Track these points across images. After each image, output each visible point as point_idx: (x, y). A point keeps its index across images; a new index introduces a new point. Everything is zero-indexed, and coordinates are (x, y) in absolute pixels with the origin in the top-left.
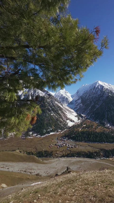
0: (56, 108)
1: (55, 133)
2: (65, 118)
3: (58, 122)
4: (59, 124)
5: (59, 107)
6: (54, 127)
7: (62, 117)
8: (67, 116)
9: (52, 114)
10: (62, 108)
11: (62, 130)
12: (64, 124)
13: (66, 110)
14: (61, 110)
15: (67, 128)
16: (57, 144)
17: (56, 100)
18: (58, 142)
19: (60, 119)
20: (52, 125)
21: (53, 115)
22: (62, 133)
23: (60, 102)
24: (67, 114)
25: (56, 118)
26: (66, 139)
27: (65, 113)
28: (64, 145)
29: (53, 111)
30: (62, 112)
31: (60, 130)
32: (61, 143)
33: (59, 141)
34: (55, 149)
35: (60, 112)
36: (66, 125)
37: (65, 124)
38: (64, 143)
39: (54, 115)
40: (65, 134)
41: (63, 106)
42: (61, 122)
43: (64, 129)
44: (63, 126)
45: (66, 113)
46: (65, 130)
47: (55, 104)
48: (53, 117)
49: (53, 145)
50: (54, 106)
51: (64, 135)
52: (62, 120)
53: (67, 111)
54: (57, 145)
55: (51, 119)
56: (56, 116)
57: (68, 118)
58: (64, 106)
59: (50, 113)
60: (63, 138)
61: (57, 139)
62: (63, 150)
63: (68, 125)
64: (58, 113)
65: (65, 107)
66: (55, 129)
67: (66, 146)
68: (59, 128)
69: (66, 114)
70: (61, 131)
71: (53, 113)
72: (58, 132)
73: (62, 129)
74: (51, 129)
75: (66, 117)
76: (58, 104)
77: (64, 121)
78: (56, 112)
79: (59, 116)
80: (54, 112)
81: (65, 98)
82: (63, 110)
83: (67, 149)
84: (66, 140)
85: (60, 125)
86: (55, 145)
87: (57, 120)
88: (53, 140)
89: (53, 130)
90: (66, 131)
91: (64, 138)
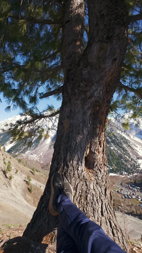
0: (117, 139)
1: (117, 175)
2: (134, 156)
3: (122, 159)
4: (123, 164)
5: (123, 138)
6: (116, 166)
7: (129, 154)
8: (138, 153)
9: (112, 148)
10: (129, 139)
11: (129, 173)
12: (132, 164)
13: (135, 144)
14: (127, 143)
15: (138, 171)
16: (121, 191)
17: (117, 128)
18: (122, 189)
19: (126, 156)
20: (112, 162)
21: (114, 150)
22: (129, 177)
23: (125, 132)
24: (139, 151)
25: (118, 154)
26: (137, 188)
27: (134, 147)
28: (134, 197)
29: (113, 143)
30: (129, 146)
31: (125, 173)
32: (127, 192)
33: (124, 189)
34: (118, 198)
35: (124, 145)
36: (137, 167)
37: (134, 166)
38: (133, 194)
39: (116, 149)
40: (135, 181)
41: (130, 137)
42: (126, 161)
43: (133, 173)
44: (132, 167)
45: (136, 148)
46: (134, 175)
47: (117, 133)
48: (113, 152)
49: (115, 191)
50: (115, 136)
51: (132, 181)
52: (129, 158)
53: (139, 145)
54: (121, 193)
55: (110, 154)
56: (119, 151)
57: (139, 155)
58: (132, 137)
59: (109, 146)
60: (131, 186)
61: (121, 184)
62: (132, 205)
63: (139, 167)
64: (121, 147)
65: (134, 139)
66: (117, 170)
67: (138, 200)
68: (124, 169)
69: (136, 150)
70: (128, 175)
71: (114, 146)
72: (121, 174)
73: (129, 171)
74: (111, 168)
75: (137, 155)
76: (121, 133)
77: (132, 159)
78: (118, 145)
79: (124, 151)
80: (115, 144)
81: (133, 126)
82: (129, 143)
83: (139, 206)
84: (137, 190)
85: (126, 165)
86: (118, 192)
87: (121, 157)
88: (114, 184)
89: (115, 170)
90: (136, 176)
91: (133, 187)
